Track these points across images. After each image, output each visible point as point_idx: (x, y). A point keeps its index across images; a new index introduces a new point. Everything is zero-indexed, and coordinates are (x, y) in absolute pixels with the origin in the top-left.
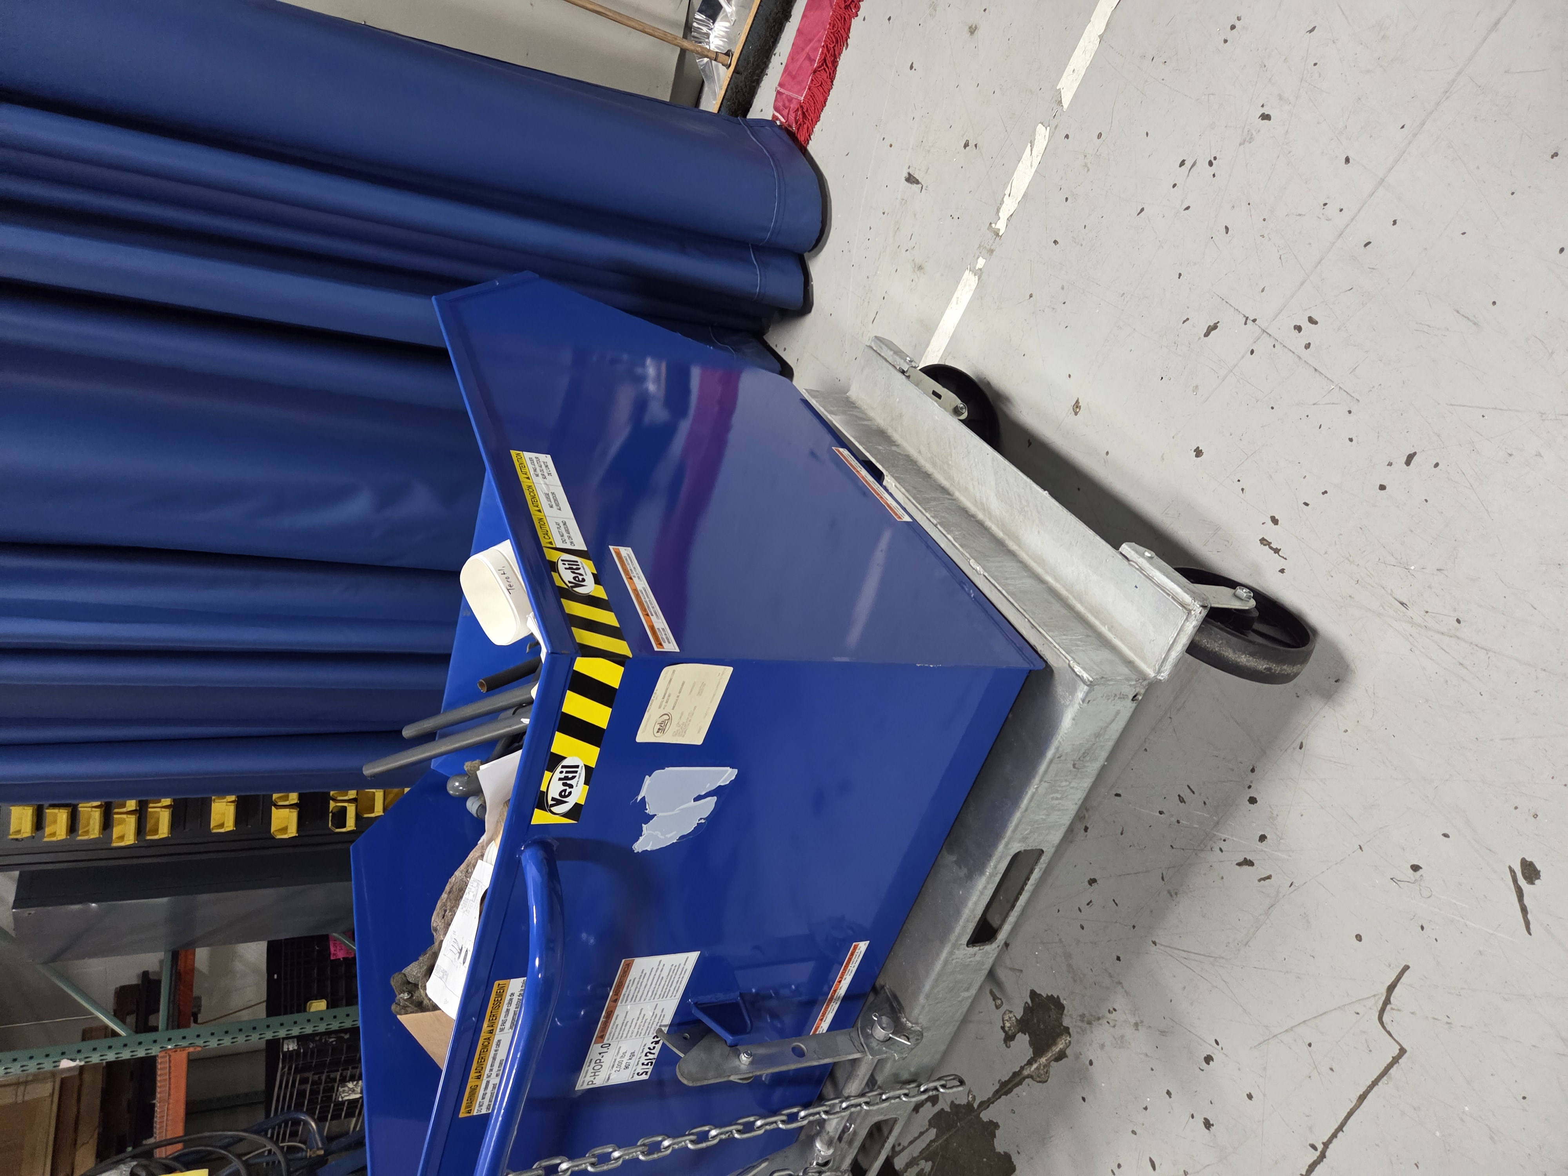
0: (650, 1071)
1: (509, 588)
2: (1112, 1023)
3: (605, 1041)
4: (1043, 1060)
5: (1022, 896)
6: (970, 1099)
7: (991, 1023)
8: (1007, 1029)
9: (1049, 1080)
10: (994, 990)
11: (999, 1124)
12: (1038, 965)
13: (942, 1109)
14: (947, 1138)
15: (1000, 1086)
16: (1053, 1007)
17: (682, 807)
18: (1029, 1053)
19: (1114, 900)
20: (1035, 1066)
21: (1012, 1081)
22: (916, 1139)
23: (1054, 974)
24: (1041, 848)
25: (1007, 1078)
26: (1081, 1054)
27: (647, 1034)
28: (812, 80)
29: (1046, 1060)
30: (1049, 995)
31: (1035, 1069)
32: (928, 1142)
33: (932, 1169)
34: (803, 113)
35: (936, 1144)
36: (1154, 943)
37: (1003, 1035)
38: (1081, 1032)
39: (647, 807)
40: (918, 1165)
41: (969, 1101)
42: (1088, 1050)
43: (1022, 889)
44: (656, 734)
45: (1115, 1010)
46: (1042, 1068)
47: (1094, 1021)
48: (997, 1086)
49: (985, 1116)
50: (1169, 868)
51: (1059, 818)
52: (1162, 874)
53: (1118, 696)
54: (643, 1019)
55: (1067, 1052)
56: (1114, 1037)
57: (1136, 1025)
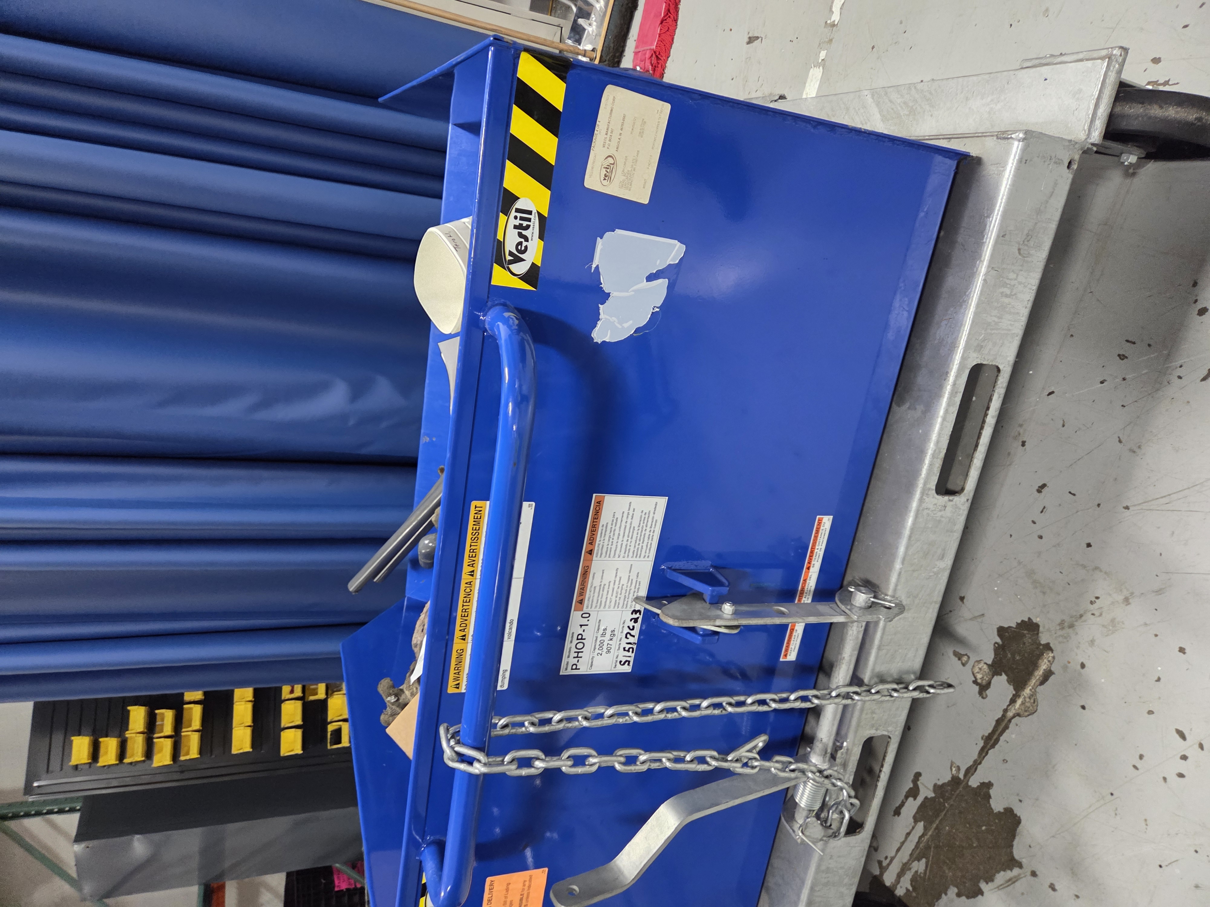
0: (632, 660)
1: (455, 247)
2: (1097, 613)
3: (585, 610)
4: (1027, 691)
5: (984, 430)
6: (954, 772)
7: (961, 684)
8: (979, 681)
9: (1038, 708)
10: (957, 650)
11: (992, 781)
12: (1000, 599)
13: (926, 798)
14: (937, 825)
15: (984, 743)
16: (1025, 632)
17: (635, 288)
18: (1010, 691)
19: (1070, 493)
20: (1019, 702)
21: (997, 730)
22: (903, 843)
23: (1020, 600)
24: (997, 364)
25: (990, 730)
26: (1069, 662)
27: (625, 606)
28: (661, 29)
29: (1030, 690)
30: (1019, 621)
31: (1020, 705)
32: (916, 840)
33: (927, 867)
34: (657, 56)
35: (926, 837)
36: (1127, 508)
37: (976, 688)
38: (1065, 640)
39: (602, 281)
40: (910, 869)
41: (953, 775)
42: (1077, 655)
43: (984, 422)
44: (603, 181)
45: (1097, 598)
46: (1028, 700)
47: (1076, 621)
48: (981, 744)
49: (974, 782)
50: (1124, 428)
51: (1011, 325)
52: (1119, 437)
53: (1054, 160)
54: (619, 584)
55: (1052, 669)
56: (1103, 626)
57: (1127, 601)
